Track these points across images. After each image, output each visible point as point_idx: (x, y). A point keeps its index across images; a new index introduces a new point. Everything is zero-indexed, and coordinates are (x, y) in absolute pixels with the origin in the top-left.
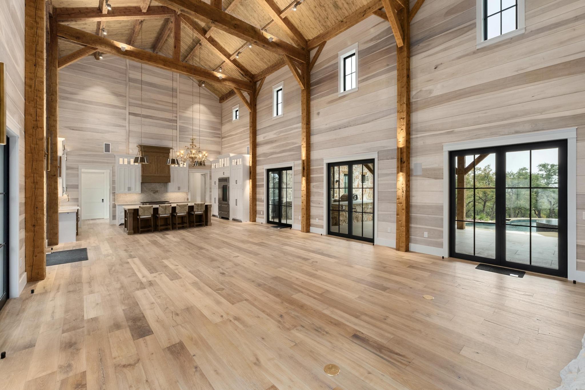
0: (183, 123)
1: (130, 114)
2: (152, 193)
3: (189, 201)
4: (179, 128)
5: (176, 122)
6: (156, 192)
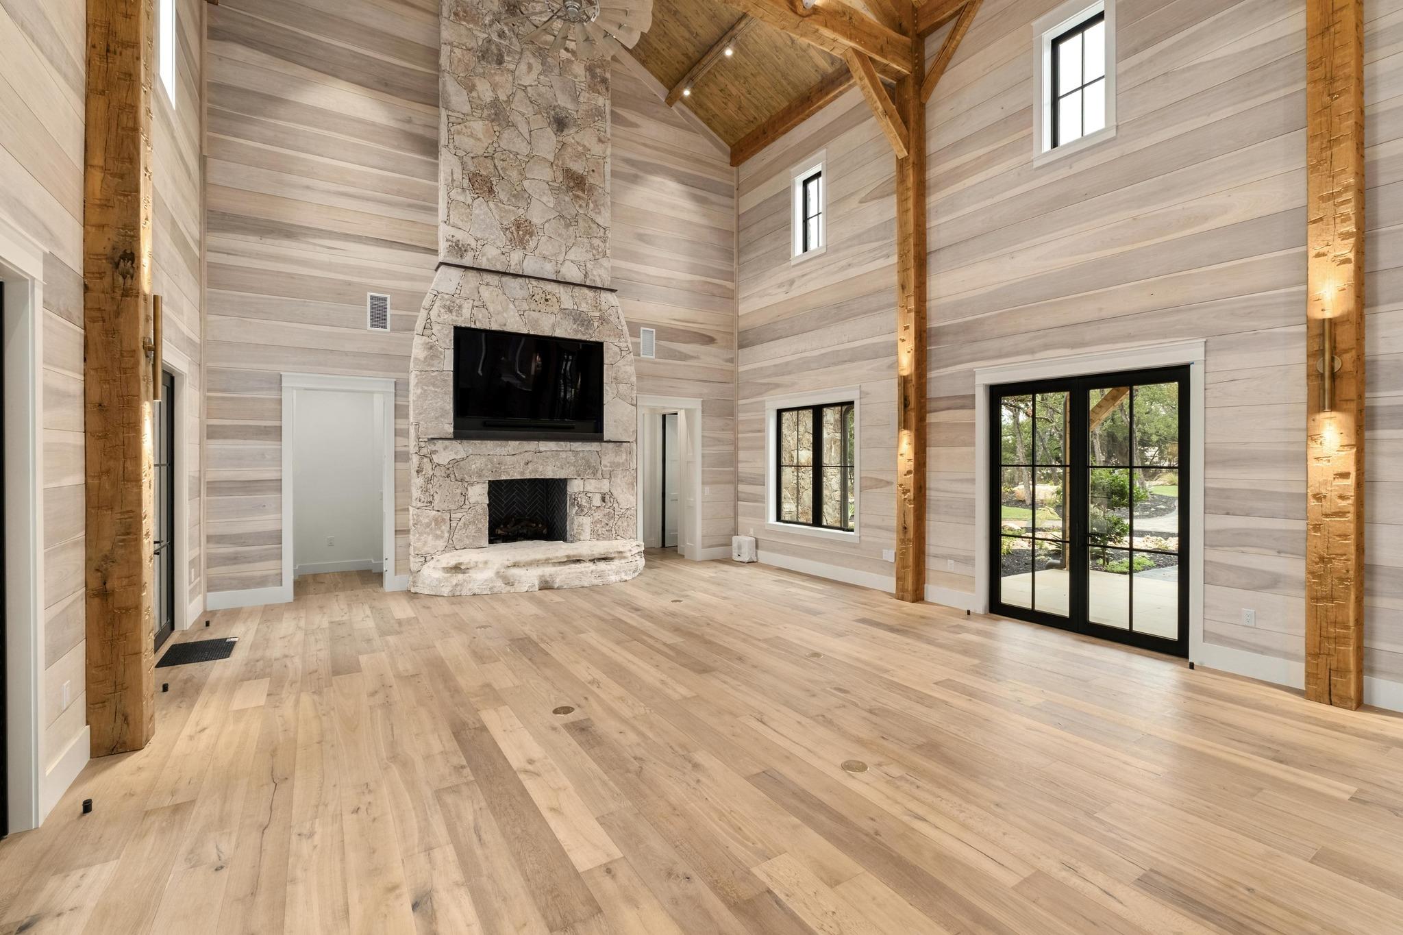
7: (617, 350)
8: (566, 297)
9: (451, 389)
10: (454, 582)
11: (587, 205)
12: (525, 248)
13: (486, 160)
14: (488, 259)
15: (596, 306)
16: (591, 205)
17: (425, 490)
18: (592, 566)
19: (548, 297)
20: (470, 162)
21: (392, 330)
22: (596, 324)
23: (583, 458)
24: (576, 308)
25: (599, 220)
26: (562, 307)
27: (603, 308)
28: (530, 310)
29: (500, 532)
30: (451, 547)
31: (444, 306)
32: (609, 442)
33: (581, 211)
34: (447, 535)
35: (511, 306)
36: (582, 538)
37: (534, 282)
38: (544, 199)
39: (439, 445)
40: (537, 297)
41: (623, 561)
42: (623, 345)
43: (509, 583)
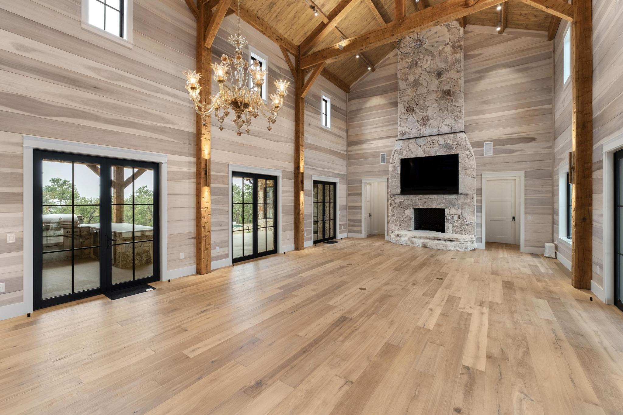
7: (466, 156)
8: (441, 140)
9: (400, 179)
10: (397, 239)
11: (452, 100)
12: (426, 126)
13: (412, 101)
14: (413, 134)
15: (455, 140)
16: (454, 100)
17: (392, 211)
18: (443, 242)
19: (433, 142)
20: (406, 104)
21: (387, 163)
22: (455, 147)
23: (448, 201)
24: (445, 143)
25: (458, 104)
26: (440, 144)
27: (458, 140)
28: (427, 148)
29: (423, 226)
30: (400, 229)
31: (398, 153)
32: (462, 194)
33: (449, 104)
34: (398, 225)
35: (420, 148)
36: (448, 232)
37: (428, 138)
38: (433, 106)
39: (396, 197)
40: (429, 143)
41: (458, 243)
42: (468, 153)
43: (413, 243)
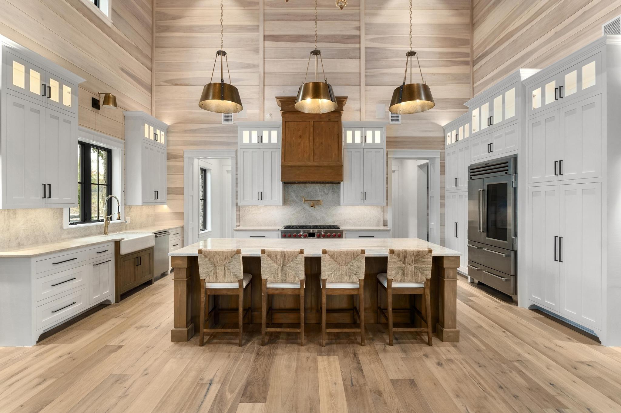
0: (373, 40)
1: (266, 38)
2: (307, 206)
3: (389, 227)
4: (366, 53)
5: (358, 40)
6: (315, 204)
